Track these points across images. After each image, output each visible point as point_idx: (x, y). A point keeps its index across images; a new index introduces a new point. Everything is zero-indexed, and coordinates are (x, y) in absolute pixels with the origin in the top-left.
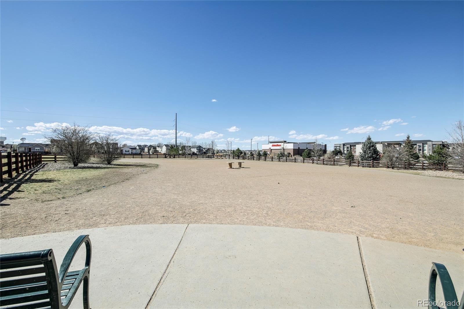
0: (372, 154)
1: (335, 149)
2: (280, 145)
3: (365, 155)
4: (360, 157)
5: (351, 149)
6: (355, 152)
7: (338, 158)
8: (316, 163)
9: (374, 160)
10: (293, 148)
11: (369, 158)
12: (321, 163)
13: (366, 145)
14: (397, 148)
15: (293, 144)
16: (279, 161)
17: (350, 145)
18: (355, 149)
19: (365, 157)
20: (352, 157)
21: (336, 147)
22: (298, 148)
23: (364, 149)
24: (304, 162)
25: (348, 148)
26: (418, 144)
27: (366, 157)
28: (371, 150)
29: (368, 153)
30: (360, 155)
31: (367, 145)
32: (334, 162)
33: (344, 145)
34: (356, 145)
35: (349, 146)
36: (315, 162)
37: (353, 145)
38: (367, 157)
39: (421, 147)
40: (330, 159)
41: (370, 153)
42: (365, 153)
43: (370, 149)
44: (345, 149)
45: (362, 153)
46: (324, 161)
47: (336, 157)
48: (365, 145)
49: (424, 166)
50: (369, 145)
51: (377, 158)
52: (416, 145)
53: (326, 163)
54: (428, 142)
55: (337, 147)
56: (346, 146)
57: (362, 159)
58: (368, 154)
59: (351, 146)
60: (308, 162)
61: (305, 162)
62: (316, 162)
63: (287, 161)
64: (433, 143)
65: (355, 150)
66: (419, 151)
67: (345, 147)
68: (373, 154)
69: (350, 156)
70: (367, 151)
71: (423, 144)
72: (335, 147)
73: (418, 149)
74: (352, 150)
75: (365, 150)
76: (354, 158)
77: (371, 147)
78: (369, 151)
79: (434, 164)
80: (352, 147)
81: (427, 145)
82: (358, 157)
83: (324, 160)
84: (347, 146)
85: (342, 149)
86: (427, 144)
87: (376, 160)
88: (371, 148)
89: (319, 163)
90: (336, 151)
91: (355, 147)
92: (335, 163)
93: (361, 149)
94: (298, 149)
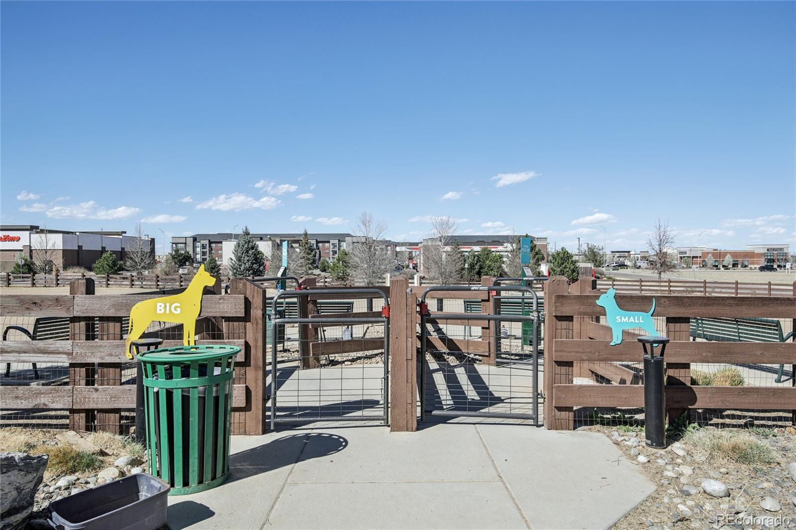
0: (251, 263)
1: (177, 251)
2: (18, 239)
3: (240, 265)
4: (230, 269)
5: (211, 249)
6: (221, 256)
7: (186, 271)
8: (139, 285)
9: (256, 274)
10: (62, 248)
11: (247, 272)
12: (152, 285)
13: (241, 245)
14: (296, 249)
15: (61, 235)
16: (34, 284)
17: (209, 240)
18: (221, 249)
19: (240, 269)
20: (216, 270)
21: (176, 244)
22: (76, 248)
23: (237, 254)
24: (109, 284)
25: (203, 247)
26: (332, 242)
27: (242, 270)
28: (250, 256)
29: (245, 261)
30: (232, 265)
31: (243, 246)
32: (181, 282)
33: (195, 239)
34: (223, 242)
35: (206, 242)
36: (137, 283)
37: (215, 241)
38: (244, 270)
39: (336, 246)
40: (167, 275)
41: (248, 261)
42: (239, 261)
43: (248, 253)
44: (198, 250)
45: (235, 262)
46: (158, 281)
47: (181, 271)
48: (239, 246)
49: (326, 282)
50: (246, 246)
51: (260, 271)
52: (329, 242)
53: (162, 285)
54: (347, 238)
55: (179, 245)
56: (199, 242)
57: (235, 273)
58: (245, 264)
59: (210, 243)
60: (117, 284)
61: (112, 284)
62: (140, 283)
63: (58, 284)
64: (355, 240)
65: (220, 252)
66: (333, 255)
67: (198, 244)
68: (253, 264)
69: (213, 269)
70: (243, 258)
71: (339, 240)
72: (174, 245)
73: (332, 251)
74: (213, 252)
75: (239, 255)
76: (220, 271)
77: (249, 250)
78: (247, 258)
79: (339, 278)
80: (213, 245)
81: (345, 243)
82: (227, 269)
83: (158, 279)
84: (203, 242)
85: (190, 249)
86: (345, 241)
87: (259, 275)
88: (250, 252)
89: (145, 285)
90: (179, 256)
91: (219, 245)
92: (182, 284)
93: (233, 253)
94: (78, 251)
